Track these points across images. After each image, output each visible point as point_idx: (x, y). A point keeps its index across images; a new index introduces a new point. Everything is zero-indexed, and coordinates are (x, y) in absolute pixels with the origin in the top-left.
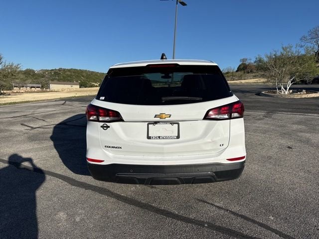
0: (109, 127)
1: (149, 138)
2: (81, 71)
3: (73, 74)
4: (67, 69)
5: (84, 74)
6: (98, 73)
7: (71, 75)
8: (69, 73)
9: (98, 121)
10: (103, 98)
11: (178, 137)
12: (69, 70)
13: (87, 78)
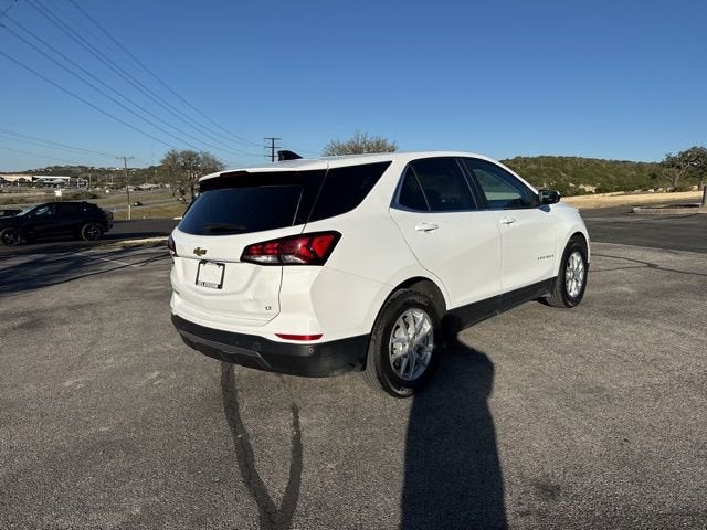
1: (197, 283)
2: (563, 160)
3: (543, 167)
4: (532, 158)
5: (569, 167)
6: (603, 161)
7: (539, 170)
8: (534, 166)
11: (220, 287)
12: (535, 160)
13: (574, 176)
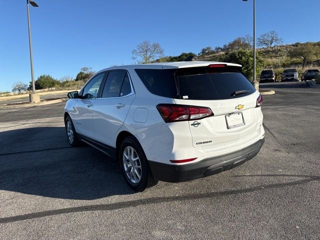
0: (200, 124)
1: (228, 128)
9: (189, 119)
10: (187, 97)
